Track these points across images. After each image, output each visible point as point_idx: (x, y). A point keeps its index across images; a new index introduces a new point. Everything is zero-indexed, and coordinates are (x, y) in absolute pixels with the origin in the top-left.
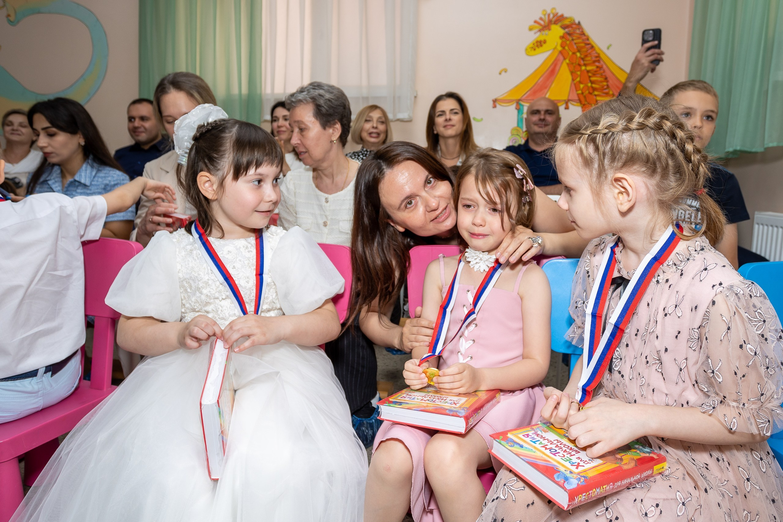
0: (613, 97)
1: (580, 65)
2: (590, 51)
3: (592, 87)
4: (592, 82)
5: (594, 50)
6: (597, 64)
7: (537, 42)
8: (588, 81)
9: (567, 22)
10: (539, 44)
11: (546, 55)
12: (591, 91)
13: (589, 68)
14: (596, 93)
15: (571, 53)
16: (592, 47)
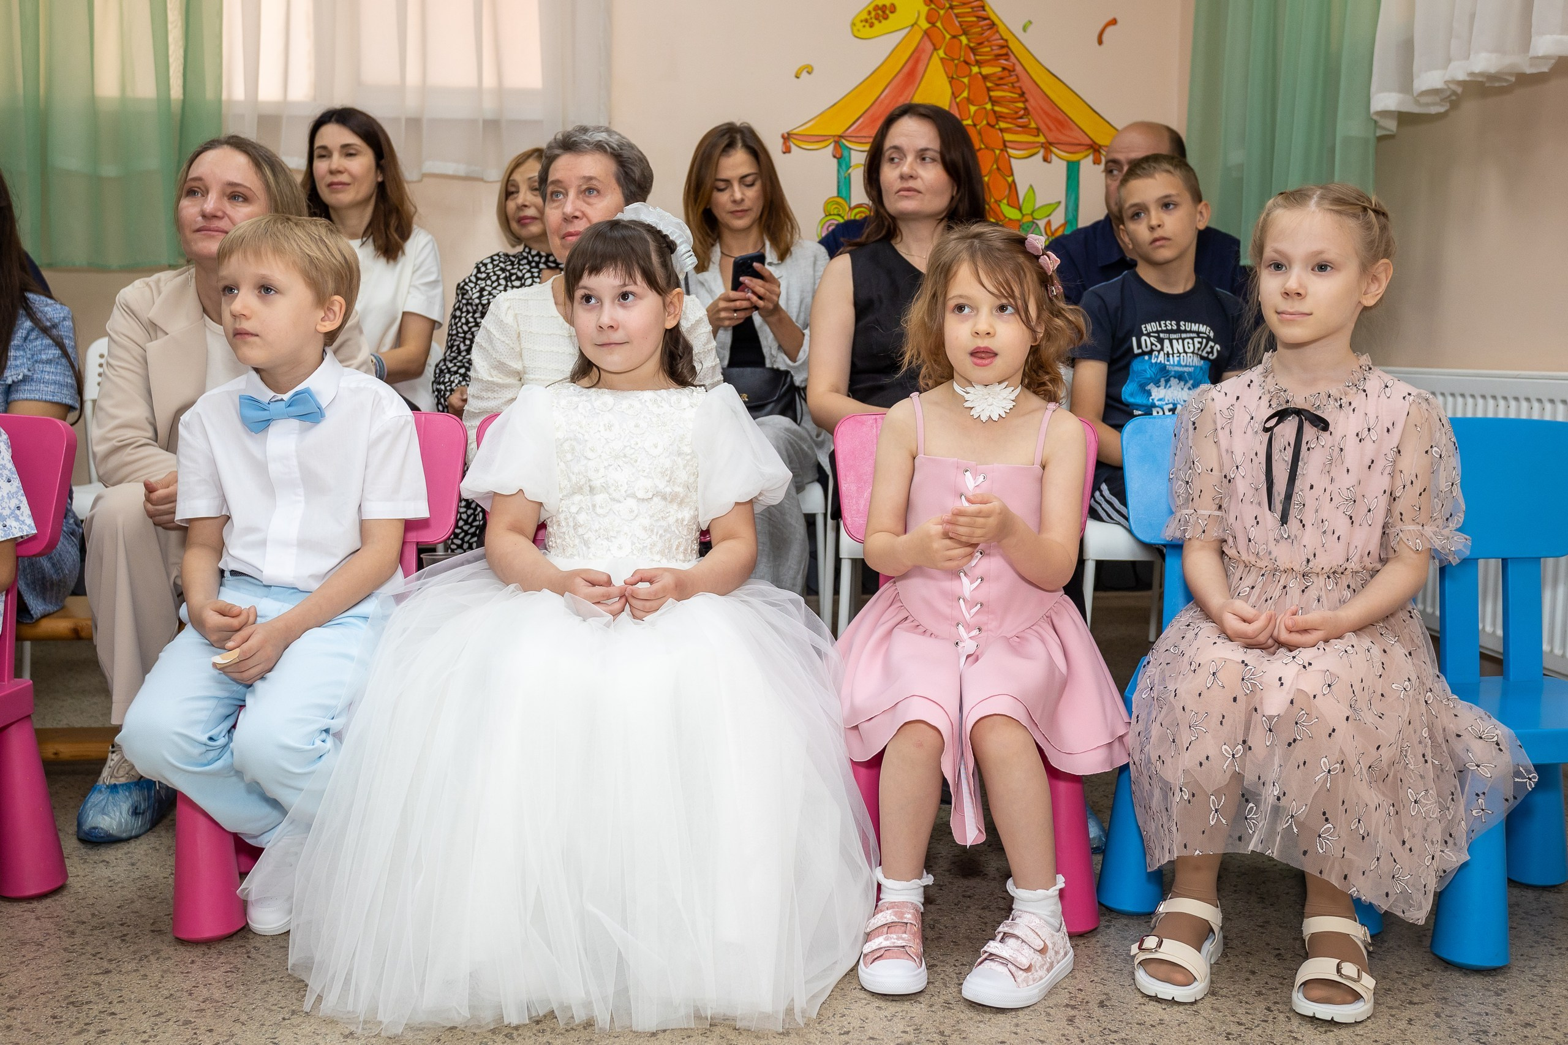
0: (1038, 135)
1: (966, 62)
2: (987, 33)
3: (994, 112)
4: (994, 101)
5: (997, 31)
6: (1003, 62)
7: (876, 8)
8: (987, 99)
10: (880, 12)
12: (993, 121)
14: (1003, 125)
15: (948, 37)
16: (993, 25)
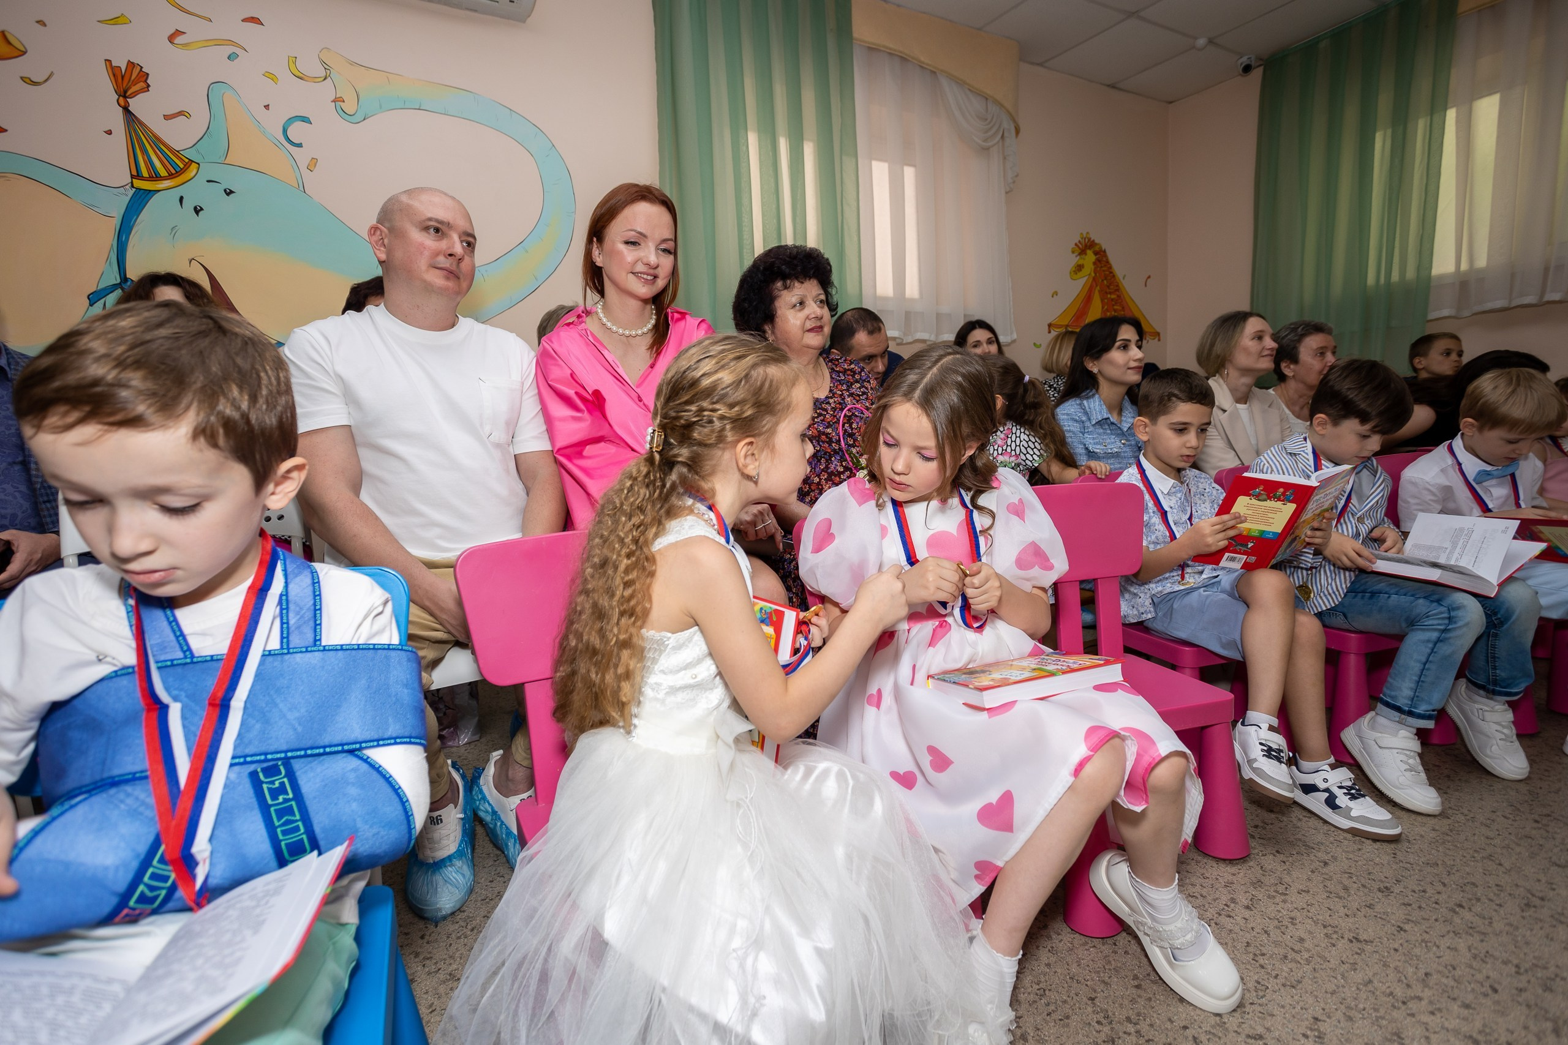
1: (1106, 293)
2: (1112, 280)
5: (1115, 280)
6: (1117, 293)
9: (1097, 248)
10: (1079, 268)
11: (1086, 278)
13: (1113, 296)
15: (1100, 280)
16: (1114, 276)
